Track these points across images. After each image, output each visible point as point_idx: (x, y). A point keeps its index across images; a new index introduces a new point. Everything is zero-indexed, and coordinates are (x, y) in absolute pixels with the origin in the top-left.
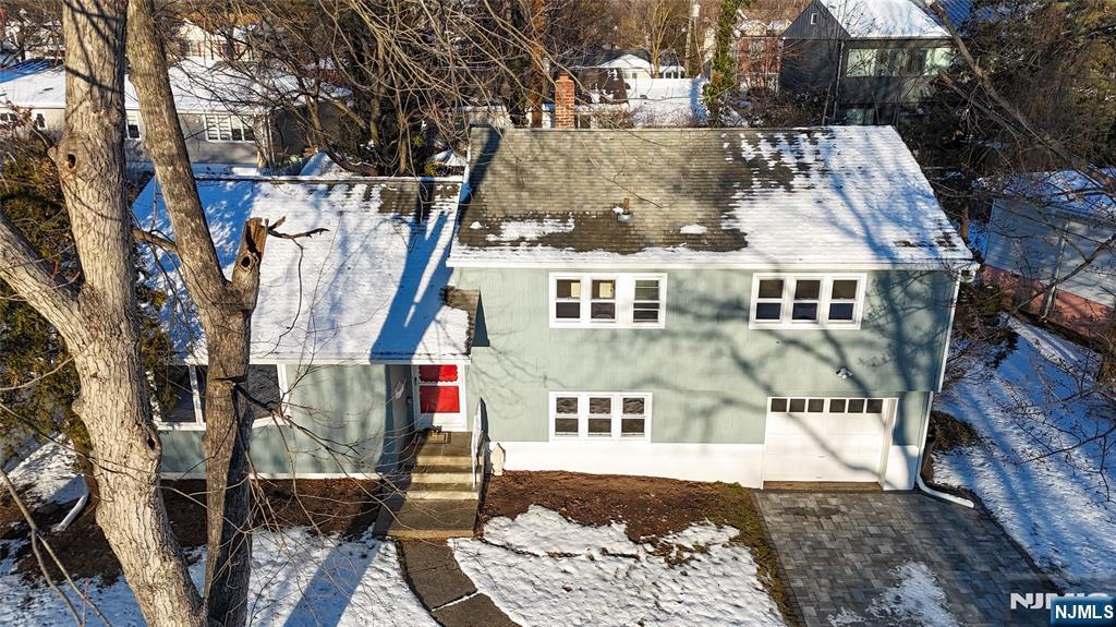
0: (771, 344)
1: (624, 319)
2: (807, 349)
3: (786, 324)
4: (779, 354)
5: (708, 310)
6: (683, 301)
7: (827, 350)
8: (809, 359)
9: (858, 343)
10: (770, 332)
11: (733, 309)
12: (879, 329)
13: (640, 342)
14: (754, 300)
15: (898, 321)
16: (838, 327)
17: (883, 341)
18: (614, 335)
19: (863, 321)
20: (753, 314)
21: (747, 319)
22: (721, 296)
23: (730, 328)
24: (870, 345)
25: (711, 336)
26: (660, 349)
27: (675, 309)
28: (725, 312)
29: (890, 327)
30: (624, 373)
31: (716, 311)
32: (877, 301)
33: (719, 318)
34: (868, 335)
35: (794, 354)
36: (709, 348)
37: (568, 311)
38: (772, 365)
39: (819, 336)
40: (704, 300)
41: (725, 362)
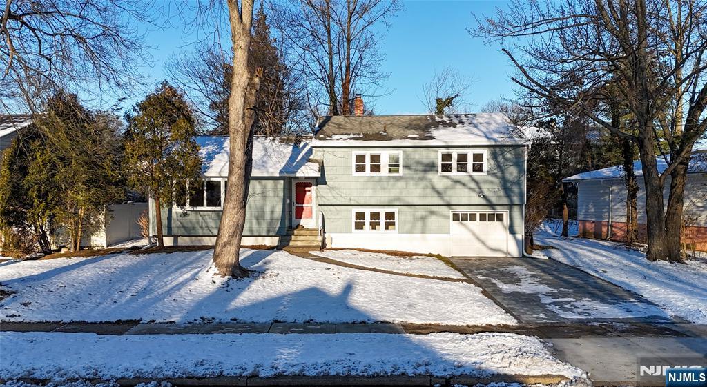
0: (449, 183)
1: (384, 171)
2: (464, 185)
3: (454, 173)
4: (453, 188)
5: (421, 168)
6: (411, 162)
7: (473, 185)
8: (466, 191)
9: (486, 182)
10: (447, 177)
11: (431, 167)
12: (494, 175)
13: (392, 182)
14: (440, 163)
15: (503, 172)
16: (476, 174)
17: (497, 181)
18: (380, 179)
19: (488, 171)
20: (440, 169)
21: (437, 171)
22: (426, 161)
23: (430, 175)
24: (491, 182)
25: (422, 179)
26: (401, 184)
27: (407, 167)
28: (428, 168)
29: (499, 174)
30: (383, 197)
31: (424, 168)
32: (492, 162)
33: (425, 171)
34: (490, 178)
35: (459, 186)
36: (422, 184)
37: (360, 169)
38: (450, 192)
39: (468, 179)
40: (418, 163)
41: (429, 191)
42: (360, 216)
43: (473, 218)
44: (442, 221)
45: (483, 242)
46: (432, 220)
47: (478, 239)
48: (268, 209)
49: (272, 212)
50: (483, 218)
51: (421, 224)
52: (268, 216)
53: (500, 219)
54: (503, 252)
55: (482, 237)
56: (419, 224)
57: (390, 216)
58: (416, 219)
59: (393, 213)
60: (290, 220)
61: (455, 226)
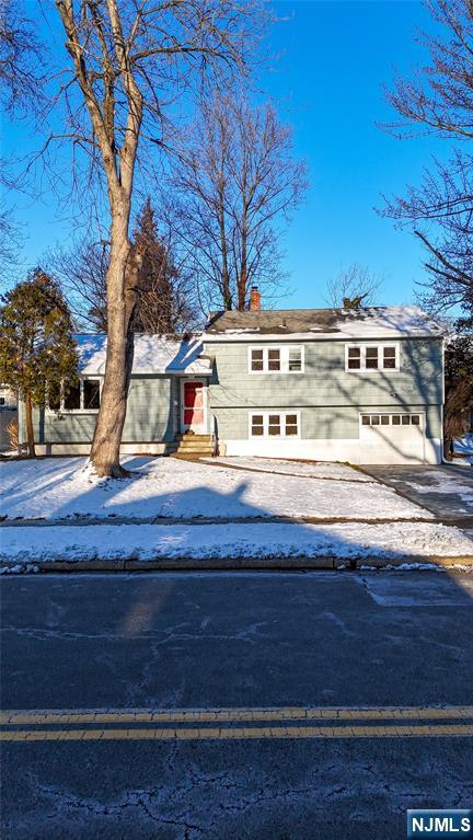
0: (357, 382)
1: (284, 369)
2: (374, 383)
3: (363, 371)
4: (361, 386)
5: (324, 364)
6: (313, 359)
7: (384, 384)
8: (376, 390)
9: (398, 380)
10: (355, 374)
11: (336, 364)
12: (408, 372)
13: (292, 382)
14: (347, 358)
15: (417, 368)
16: (388, 372)
17: (411, 378)
18: (279, 379)
19: (401, 369)
20: (347, 366)
21: (344, 368)
22: (330, 357)
23: (335, 373)
24: (405, 381)
25: (327, 377)
26: (303, 383)
27: (309, 364)
28: (333, 365)
29: (414, 371)
30: (283, 397)
31: (328, 365)
32: (406, 357)
33: (330, 368)
34: (403, 375)
35: (368, 385)
36: (327, 383)
37: (258, 366)
38: (358, 392)
39: (378, 376)
40: (322, 359)
41: (334, 391)
42: (258, 420)
43: (385, 421)
44: (350, 425)
45: (396, 449)
46: (339, 425)
47: (391, 444)
48: (153, 411)
49: (158, 415)
50: (396, 421)
51: (326, 429)
52: (152, 420)
53: (415, 421)
54: (420, 460)
55: (395, 443)
56: (324, 428)
57: (291, 419)
58: (320, 423)
59: (295, 416)
60: (179, 425)
61: (364, 430)
